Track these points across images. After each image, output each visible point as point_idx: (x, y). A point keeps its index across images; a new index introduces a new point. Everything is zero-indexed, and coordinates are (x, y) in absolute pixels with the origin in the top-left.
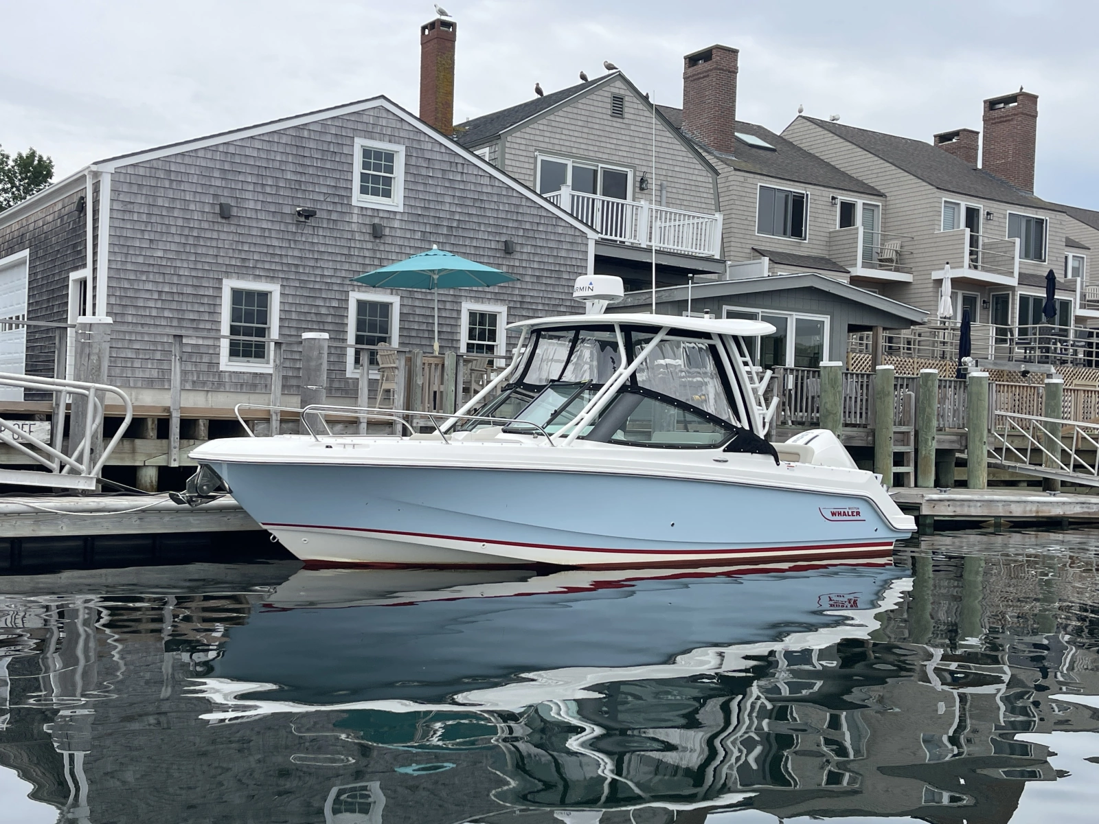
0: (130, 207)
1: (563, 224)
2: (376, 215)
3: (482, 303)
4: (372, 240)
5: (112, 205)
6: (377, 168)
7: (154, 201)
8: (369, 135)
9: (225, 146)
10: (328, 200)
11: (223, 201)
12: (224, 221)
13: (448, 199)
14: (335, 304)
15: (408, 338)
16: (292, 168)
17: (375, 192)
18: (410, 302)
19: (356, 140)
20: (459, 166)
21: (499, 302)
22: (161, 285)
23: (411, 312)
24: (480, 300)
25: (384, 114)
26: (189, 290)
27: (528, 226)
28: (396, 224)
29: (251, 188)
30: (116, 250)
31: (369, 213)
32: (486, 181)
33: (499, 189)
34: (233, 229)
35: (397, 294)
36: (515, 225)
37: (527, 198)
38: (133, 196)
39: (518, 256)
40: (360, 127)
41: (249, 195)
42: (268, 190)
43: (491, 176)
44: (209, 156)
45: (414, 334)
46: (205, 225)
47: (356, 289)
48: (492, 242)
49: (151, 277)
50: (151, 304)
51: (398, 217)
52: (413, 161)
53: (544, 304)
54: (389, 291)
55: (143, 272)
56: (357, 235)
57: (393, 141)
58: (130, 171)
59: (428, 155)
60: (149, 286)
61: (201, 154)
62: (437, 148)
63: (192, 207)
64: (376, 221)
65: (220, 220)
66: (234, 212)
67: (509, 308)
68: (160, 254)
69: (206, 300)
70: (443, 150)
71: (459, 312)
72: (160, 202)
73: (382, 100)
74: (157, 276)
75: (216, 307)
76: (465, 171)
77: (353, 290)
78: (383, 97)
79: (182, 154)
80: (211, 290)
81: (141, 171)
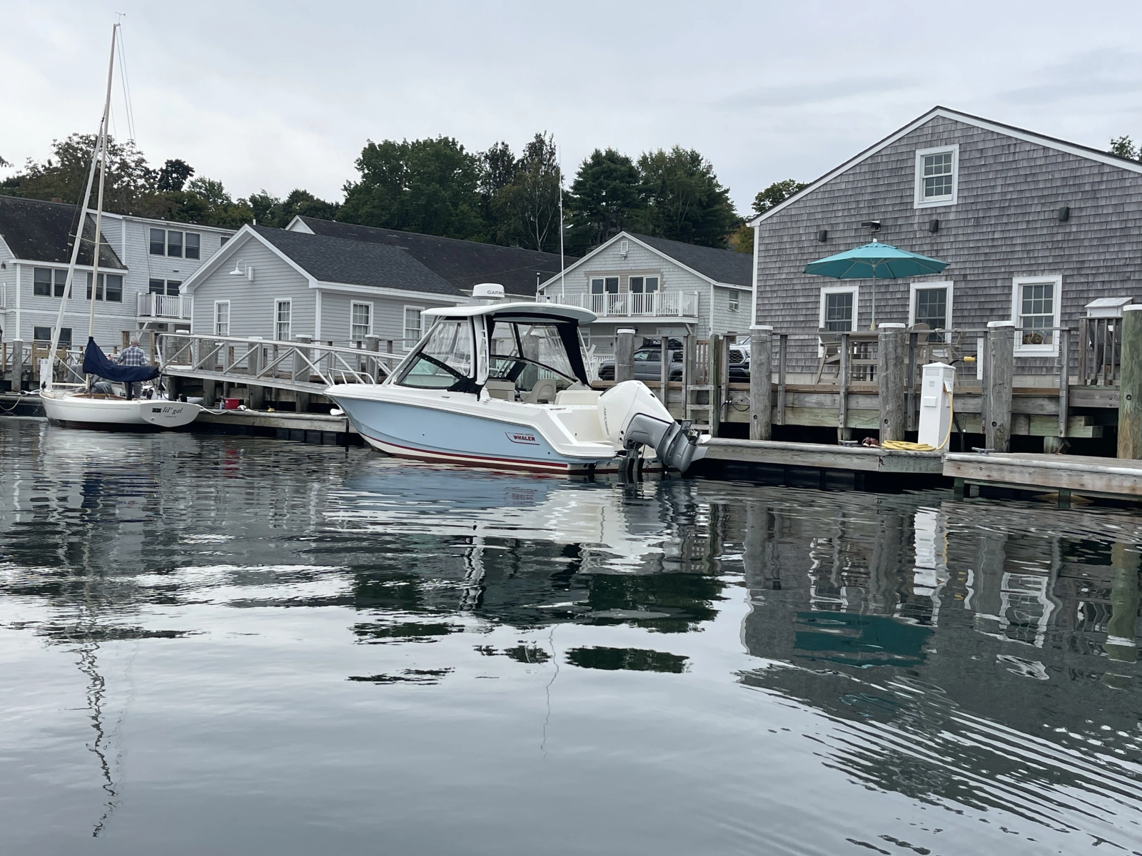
0: (769, 247)
1: (1131, 176)
2: (934, 212)
3: (1035, 275)
4: (930, 234)
5: (759, 248)
6: (938, 170)
7: (782, 239)
8: (930, 144)
9: (825, 186)
10: (896, 209)
11: (822, 229)
12: (823, 244)
13: (1000, 182)
14: (899, 296)
15: (960, 318)
16: (869, 190)
17: (939, 192)
18: (963, 285)
19: (917, 152)
20: (1012, 147)
21: (1054, 272)
22: (785, 299)
23: (964, 294)
24: (1033, 273)
25: (941, 122)
26: (801, 300)
27: (1087, 188)
28: (952, 217)
29: (840, 214)
30: (761, 278)
31: (929, 212)
32: (1040, 153)
33: (1054, 158)
34: (828, 248)
35: (951, 280)
36: (1073, 189)
37: (1086, 159)
38: (771, 238)
39: (1073, 221)
40: (922, 139)
41: (839, 220)
42: (853, 212)
43: (1045, 148)
44: (814, 197)
45: (966, 313)
46: (811, 250)
47: (916, 280)
48: (1046, 213)
49: (779, 294)
50: (779, 313)
51: (953, 209)
52: (966, 156)
53: (1106, 266)
54: (944, 278)
55: (775, 291)
56: (918, 233)
57: (949, 143)
58: (769, 221)
59: (981, 146)
60: (778, 301)
61: (809, 197)
62: (990, 137)
63: (804, 238)
64: (934, 218)
65: (820, 243)
66: (829, 236)
67: (1064, 277)
68: (784, 276)
69: (810, 306)
70: (995, 137)
71: (1010, 287)
72: (785, 239)
73: (939, 110)
74: (782, 292)
75: (817, 310)
76: (1017, 150)
77: (914, 282)
78: (937, 107)
79: (798, 201)
80: (814, 297)
81: (775, 220)
